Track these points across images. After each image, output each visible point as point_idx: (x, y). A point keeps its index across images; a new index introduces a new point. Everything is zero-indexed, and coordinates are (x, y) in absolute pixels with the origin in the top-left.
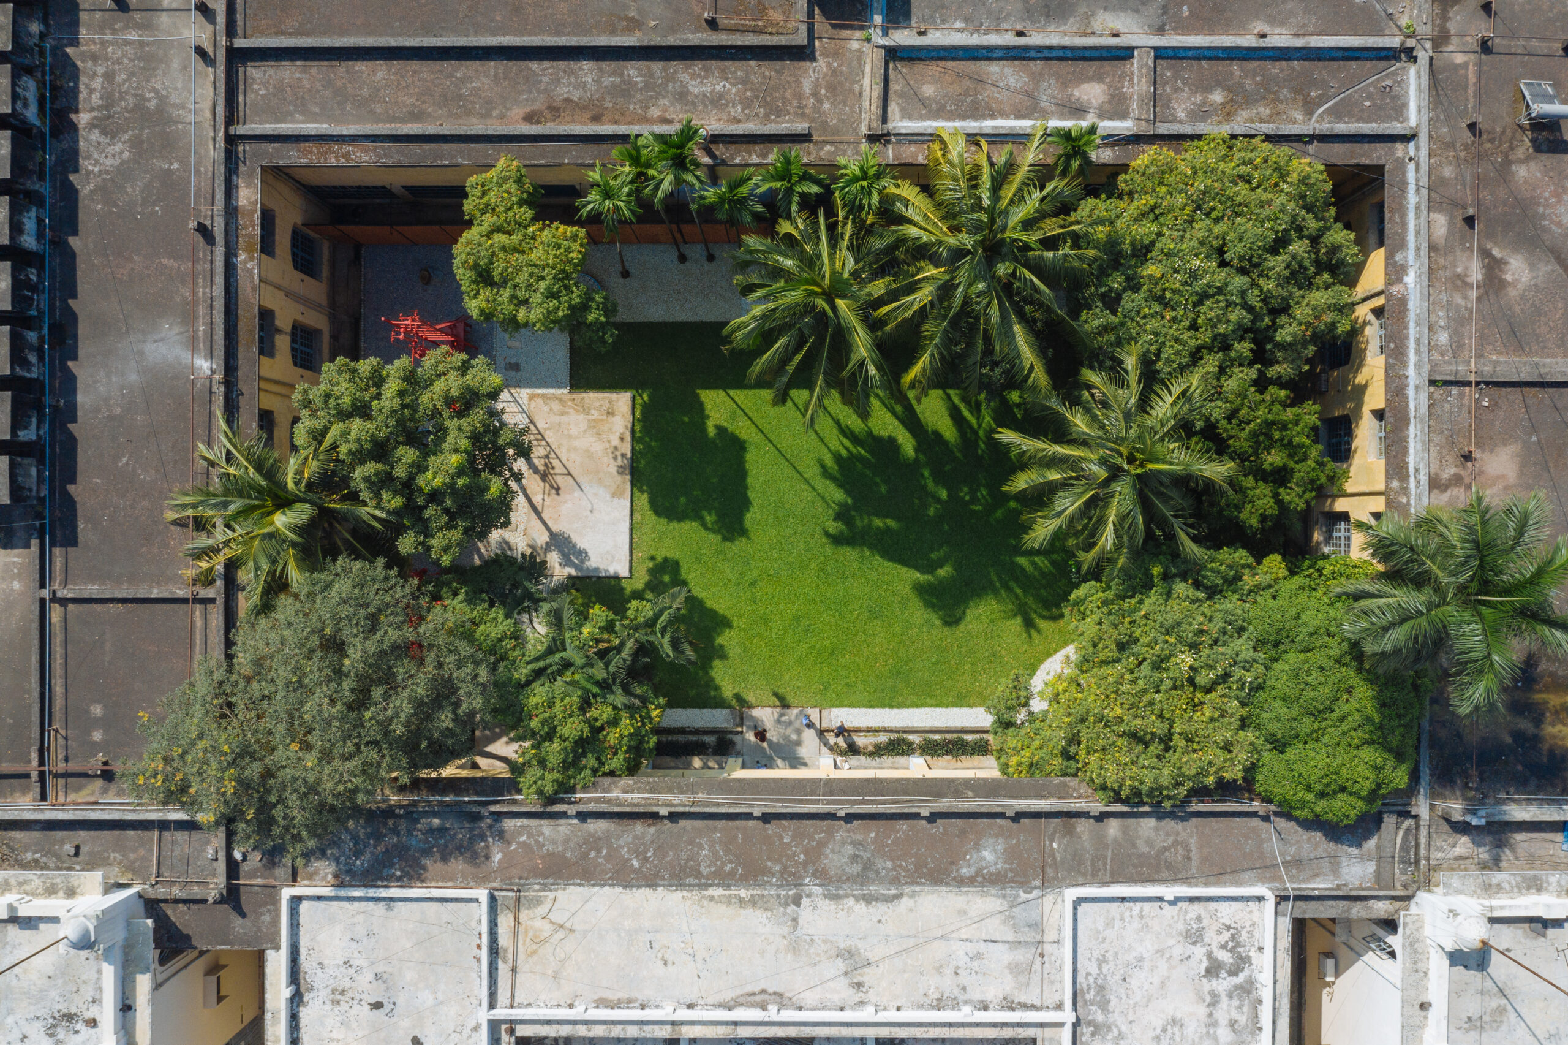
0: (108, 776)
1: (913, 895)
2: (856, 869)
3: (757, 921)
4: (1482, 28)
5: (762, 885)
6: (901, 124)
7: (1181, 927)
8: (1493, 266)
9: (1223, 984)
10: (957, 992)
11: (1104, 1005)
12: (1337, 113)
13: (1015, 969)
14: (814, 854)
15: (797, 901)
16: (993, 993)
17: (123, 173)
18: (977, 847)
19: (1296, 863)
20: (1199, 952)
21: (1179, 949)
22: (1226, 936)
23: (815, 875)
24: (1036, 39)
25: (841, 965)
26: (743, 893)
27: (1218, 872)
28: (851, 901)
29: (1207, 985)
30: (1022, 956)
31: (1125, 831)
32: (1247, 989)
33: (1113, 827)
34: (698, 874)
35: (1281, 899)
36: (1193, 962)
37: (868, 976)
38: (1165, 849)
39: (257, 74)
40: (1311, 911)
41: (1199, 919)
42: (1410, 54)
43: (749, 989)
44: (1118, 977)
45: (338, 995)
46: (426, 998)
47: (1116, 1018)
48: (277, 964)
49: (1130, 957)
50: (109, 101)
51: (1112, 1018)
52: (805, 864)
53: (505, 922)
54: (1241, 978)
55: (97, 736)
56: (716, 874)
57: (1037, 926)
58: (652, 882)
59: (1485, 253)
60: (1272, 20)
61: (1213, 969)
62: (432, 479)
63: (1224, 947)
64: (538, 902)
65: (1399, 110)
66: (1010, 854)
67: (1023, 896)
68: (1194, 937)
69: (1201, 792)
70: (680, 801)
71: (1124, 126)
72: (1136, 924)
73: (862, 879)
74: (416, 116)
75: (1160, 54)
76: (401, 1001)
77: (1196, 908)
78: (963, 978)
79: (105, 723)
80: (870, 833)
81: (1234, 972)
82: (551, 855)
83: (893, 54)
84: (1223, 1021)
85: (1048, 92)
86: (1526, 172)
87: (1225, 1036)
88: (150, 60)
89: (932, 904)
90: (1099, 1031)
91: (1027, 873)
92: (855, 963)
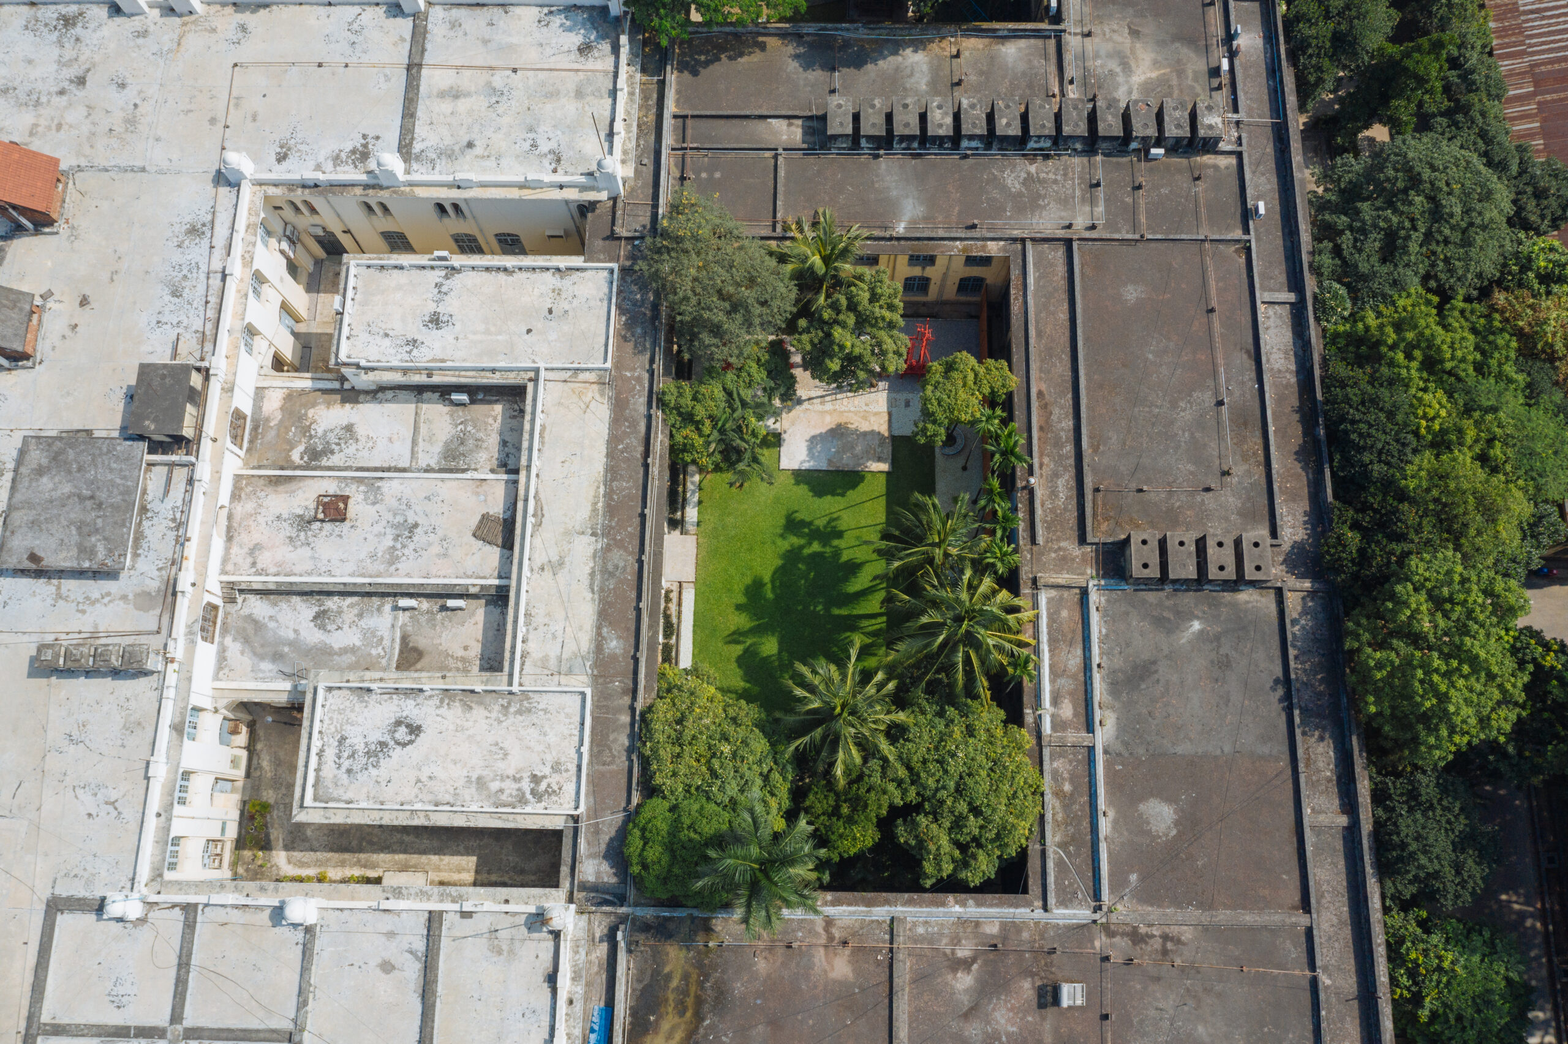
0: (683, 179)
1: (593, 600)
2: (610, 567)
3: (585, 512)
4: (1116, 957)
5: (604, 516)
6: (1043, 598)
7: (563, 760)
8: (965, 964)
9: (526, 785)
10: (534, 625)
11: (519, 712)
12: (1060, 863)
13: (545, 659)
14: (620, 544)
15: (594, 534)
16: (532, 646)
17: (1004, 188)
18: (619, 638)
19: (597, 831)
20: (547, 770)
21: (549, 758)
22: (556, 788)
23: (608, 545)
24: (1097, 677)
25: (555, 558)
26: (600, 505)
27: (596, 783)
28: (591, 564)
29: (526, 775)
30: (553, 663)
31: (623, 726)
32: (522, 800)
33: (625, 718)
34: (612, 481)
35: (576, 819)
36: (541, 767)
37: (548, 574)
38: (611, 750)
39: (1060, 253)
40: (567, 842)
41: (567, 770)
42: (1097, 909)
43: (545, 508)
44: (535, 721)
45: (557, 292)
46: (552, 336)
47: (511, 719)
48: (577, 261)
49: (547, 728)
50: (1042, 182)
51: (511, 717)
52: (615, 539)
53: (592, 377)
54: (529, 796)
55: (704, 175)
56: (612, 490)
57: (570, 672)
58: (610, 455)
59: (974, 960)
60: (1115, 822)
61: (536, 779)
63: (549, 786)
64: (602, 395)
65: (1063, 903)
66: (613, 657)
67: (588, 664)
68: (556, 768)
69: (645, 762)
70: (654, 471)
71: (1047, 728)
72: (566, 732)
73: (604, 571)
74: (1039, 334)
75: (1091, 749)
76: (552, 323)
77: (573, 769)
78: (541, 629)
79: (711, 177)
80: (631, 577)
81: (533, 792)
82: (628, 401)
83: (1084, 592)
84: (503, 785)
85: (1067, 684)
86: (1027, 988)
87: (495, 786)
88: (1065, 201)
89: (586, 610)
90: (505, 708)
91: (602, 665)
92: (556, 566)
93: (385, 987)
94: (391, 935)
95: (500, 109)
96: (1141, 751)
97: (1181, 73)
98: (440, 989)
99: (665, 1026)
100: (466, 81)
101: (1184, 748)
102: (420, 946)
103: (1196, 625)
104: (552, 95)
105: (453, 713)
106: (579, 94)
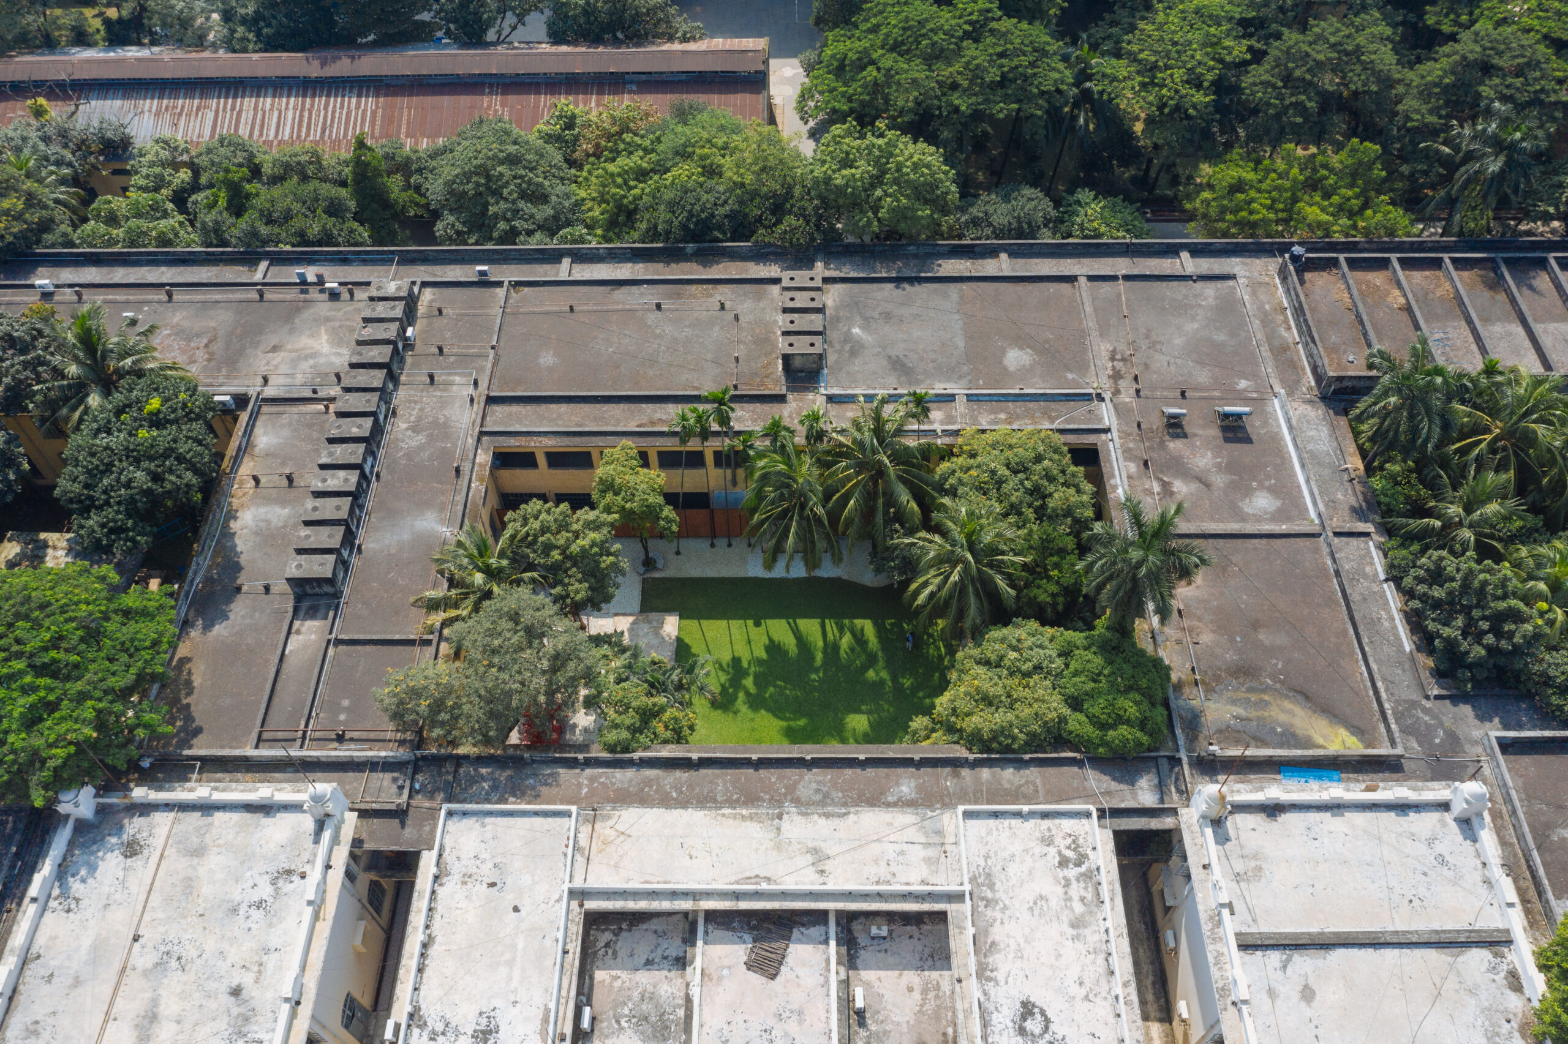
1: (857, 813)
2: (818, 797)
3: (754, 830)
5: (758, 807)
7: (1038, 834)
8: (1165, 486)
9: (1072, 872)
10: (889, 877)
11: (991, 886)
12: (1067, 421)
13: (927, 861)
14: (791, 789)
15: (780, 817)
17: (420, 448)
18: (898, 784)
20: (1052, 851)
21: (1039, 849)
22: (1069, 841)
23: (792, 801)
25: (810, 858)
26: (744, 812)
27: (1057, 797)
28: (816, 817)
29: (1061, 873)
30: (932, 852)
31: (993, 775)
32: (1090, 875)
33: (985, 773)
34: (715, 801)
35: (1101, 815)
36: (1049, 857)
37: (828, 866)
38: (1021, 786)
39: (498, 409)
40: (1126, 822)
41: (1049, 829)
42: (1100, 398)
43: (748, 874)
44: (999, 868)
45: (467, 878)
46: (527, 880)
47: (1000, 895)
48: (428, 858)
49: (1006, 854)
50: (419, 421)
51: (998, 895)
52: (785, 795)
53: (585, 830)
54: (1083, 868)
55: (342, 717)
56: (726, 801)
57: (939, 833)
58: (684, 804)
59: (1160, 480)
60: (1026, 383)
61: (1063, 863)
63: (1069, 848)
64: (609, 817)
65: (1100, 419)
66: (919, 789)
67: (930, 814)
68: (1048, 841)
71: (954, 428)
72: (1007, 833)
75: (970, 396)
76: (509, 881)
77: (1046, 823)
78: (894, 868)
79: (349, 710)
80: (827, 776)
81: (1078, 864)
82: (619, 789)
83: (831, 397)
84: (1076, 897)
87: (1078, 908)
88: (443, 404)
89: (870, 820)
90: (989, 903)
91: (927, 800)
92: (819, 857)
93: (1329, 994)
94: (1272, 993)
95: (189, 952)
98: (1314, 929)
102: (1275, 957)
103: (856, 330)
104: (189, 886)
105: (1003, 963)
106: (198, 852)
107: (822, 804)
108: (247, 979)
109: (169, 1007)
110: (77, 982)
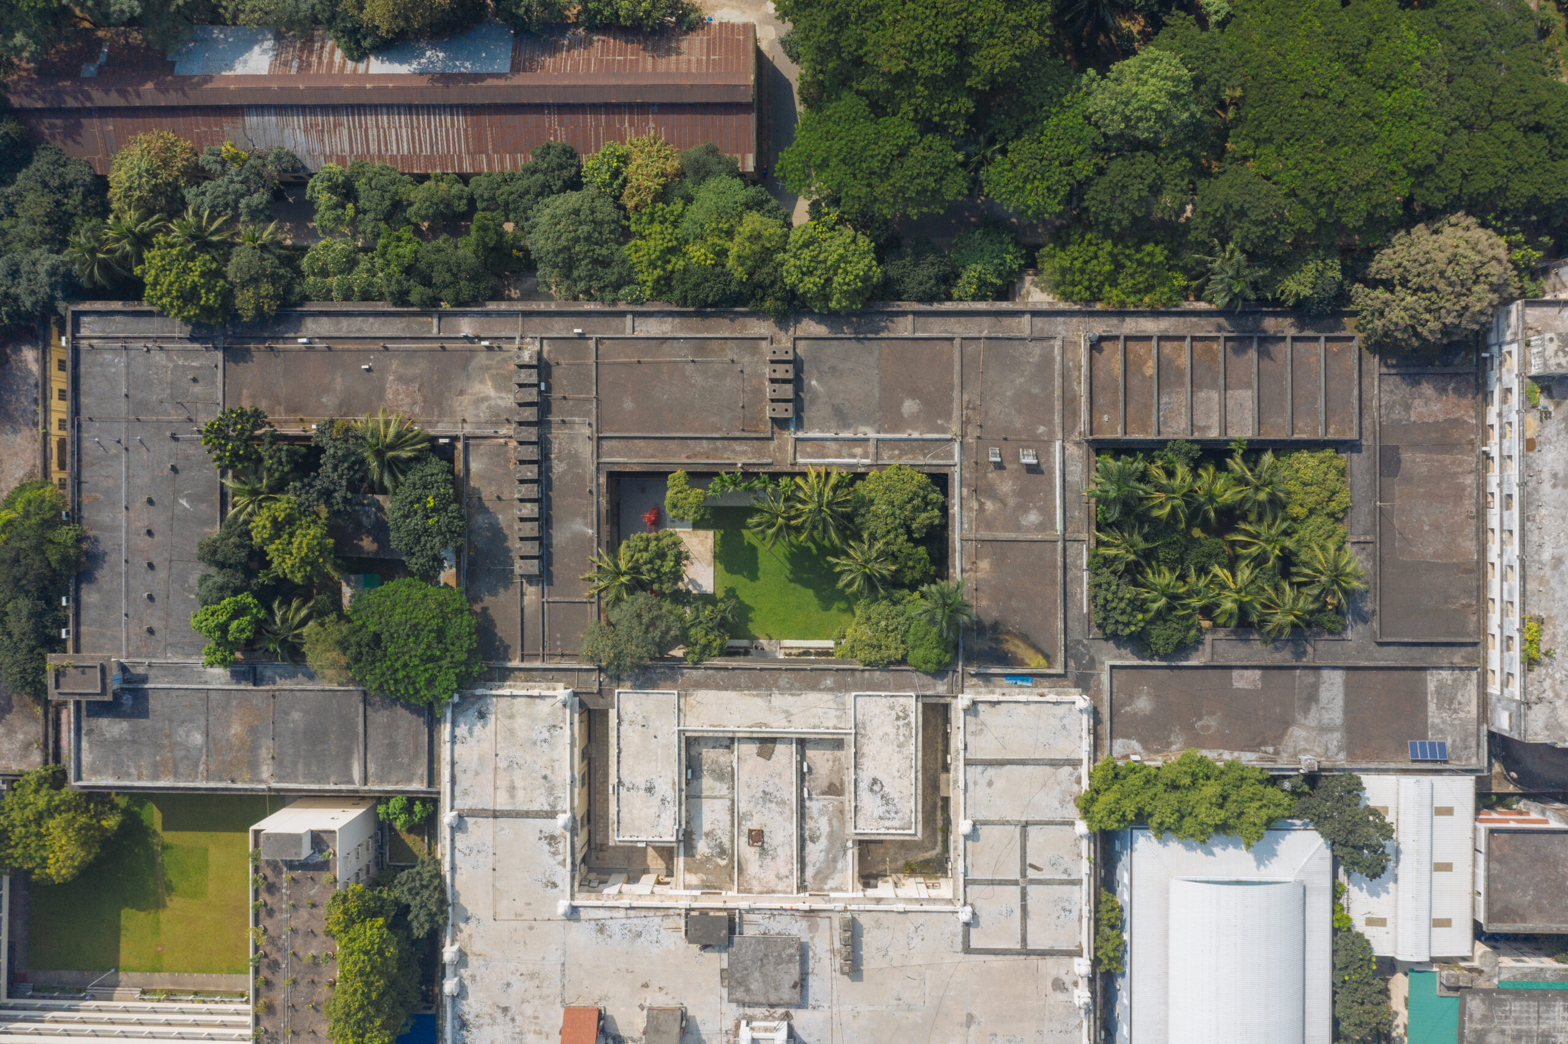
0: (562, 655)
1: (805, 694)
2: (788, 685)
3: (759, 701)
4: (977, 433)
5: (760, 690)
6: (800, 460)
7: (888, 705)
8: (981, 505)
9: (901, 723)
10: (819, 724)
11: (864, 728)
12: (933, 457)
13: (837, 717)
14: (776, 681)
15: (770, 695)
16: (830, 724)
17: (564, 473)
18: (825, 679)
19: (923, 686)
20: (893, 712)
21: (887, 712)
22: (901, 707)
23: (776, 687)
24: (841, 435)
25: (784, 715)
26: (754, 693)
27: (900, 687)
28: (787, 696)
29: (896, 723)
30: (839, 713)
31: (871, 675)
32: (908, 724)
33: (867, 674)
34: (740, 687)
35: (917, 697)
36: (892, 716)
37: (792, 718)
38: (882, 680)
39: (604, 443)
40: (929, 701)
41: (893, 702)
42: (954, 440)
43: (757, 722)
44: (868, 720)
45: (631, 722)
46: (658, 724)
47: (868, 732)
48: (613, 714)
49: (872, 714)
50: (560, 452)
51: (866, 732)
52: (773, 684)
53: (682, 700)
54: (907, 721)
55: (560, 643)
56: (746, 687)
57: (844, 704)
58: (726, 689)
59: (980, 501)
60: (914, 429)
61: (898, 718)
62: (666, 569)
63: (900, 711)
64: (693, 695)
65: (952, 457)
66: (835, 682)
67: (839, 694)
68: (892, 708)
69: (890, 663)
70: (735, 664)
71: (867, 461)
72: (874, 703)
73: (790, 689)
74: (653, 456)
75: (878, 440)
76: (650, 724)
77: (892, 699)
78: (821, 719)
79: (561, 639)
80: (793, 675)
81: (904, 719)
82: (696, 680)
83: (797, 439)
84: (901, 734)
85: (844, 451)
86: (992, 476)
87: (902, 738)
88: (572, 439)
89: (811, 697)
90: (863, 736)
91: (841, 687)
92: (788, 714)
93: (999, 784)
94: (975, 783)
95: (521, 762)
96: (878, 415)
97: (488, 368)
98: (999, 757)
99: (1013, 649)
100: (503, 783)
101: (876, 393)
102: (980, 768)
103: (814, 382)
104: (511, 731)
105: (866, 763)
106: (511, 717)
107: (789, 689)
108: (548, 772)
109: (519, 783)
110: (477, 773)
